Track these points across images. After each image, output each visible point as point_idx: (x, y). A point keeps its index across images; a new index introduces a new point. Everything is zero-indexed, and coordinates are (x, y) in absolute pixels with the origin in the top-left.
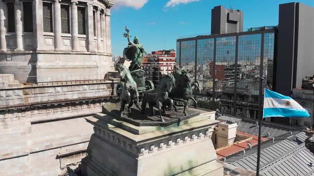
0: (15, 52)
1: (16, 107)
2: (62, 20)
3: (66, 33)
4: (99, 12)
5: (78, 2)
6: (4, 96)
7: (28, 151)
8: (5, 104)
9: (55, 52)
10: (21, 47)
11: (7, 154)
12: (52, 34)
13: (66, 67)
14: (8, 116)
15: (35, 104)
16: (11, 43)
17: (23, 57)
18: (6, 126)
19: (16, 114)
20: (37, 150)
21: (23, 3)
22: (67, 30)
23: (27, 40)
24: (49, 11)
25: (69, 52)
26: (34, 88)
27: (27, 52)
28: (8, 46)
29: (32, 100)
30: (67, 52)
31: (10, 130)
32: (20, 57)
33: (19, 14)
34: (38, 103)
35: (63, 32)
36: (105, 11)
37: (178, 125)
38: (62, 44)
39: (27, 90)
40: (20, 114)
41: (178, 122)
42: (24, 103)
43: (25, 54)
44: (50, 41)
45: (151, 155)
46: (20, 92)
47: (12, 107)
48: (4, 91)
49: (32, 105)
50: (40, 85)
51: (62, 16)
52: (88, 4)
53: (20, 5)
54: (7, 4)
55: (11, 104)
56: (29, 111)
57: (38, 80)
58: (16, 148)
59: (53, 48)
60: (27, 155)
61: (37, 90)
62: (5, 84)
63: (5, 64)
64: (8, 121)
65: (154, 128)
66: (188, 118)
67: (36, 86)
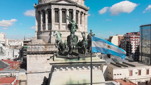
0: (45, 31)
1: (40, 52)
2: (62, 17)
3: (64, 23)
4: (80, 13)
5: (69, 9)
6: (37, 48)
7: (45, 71)
8: (37, 51)
9: (59, 31)
10: (47, 29)
11: (36, 71)
12: (58, 23)
13: (63, 37)
14: (38, 55)
15: (48, 52)
16: (44, 28)
17: (47, 33)
18: (37, 59)
19: (41, 55)
20: (48, 71)
21: (48, 11)
22: (65, 22)
23: (49, 26)
24: (57, 14)
25: (65, 31)
26: (49, 45)
27: (49, 31)
28: (43, 29)
29: (48, 50)
30: (64, 31)
31: (38, 61)
32: (46, 33)
33: (47, 16)
34: (50, 51)
35: (63, 22)
36: (84, 13)
37: (79, 60)
38: (62, 28)
39: (46, 46)
40: (43, 55)
41: (79, 58)
42: (44, 51)
43: (48, 32)
44: (57, 26)
45: (61, 72)
46: (44, 46)
47: (39, 52)
48: (37, 46)
49: (47, 52)
50: (51, 44)
51: (62, 16)
52: (73, 10)
53: (47, 12)
54: (43, 12)
55: (40, 51)
56: (46, 54)
57: (51, 42)
58: (40, 69)
59: (58, 29)
60: (44, 73)
61: (50, 46)
62: (38, 43)
63: (41, 36)
64: (38, 57)
65: (63, 59)
66: (86, 57)
67: (50, 44)
